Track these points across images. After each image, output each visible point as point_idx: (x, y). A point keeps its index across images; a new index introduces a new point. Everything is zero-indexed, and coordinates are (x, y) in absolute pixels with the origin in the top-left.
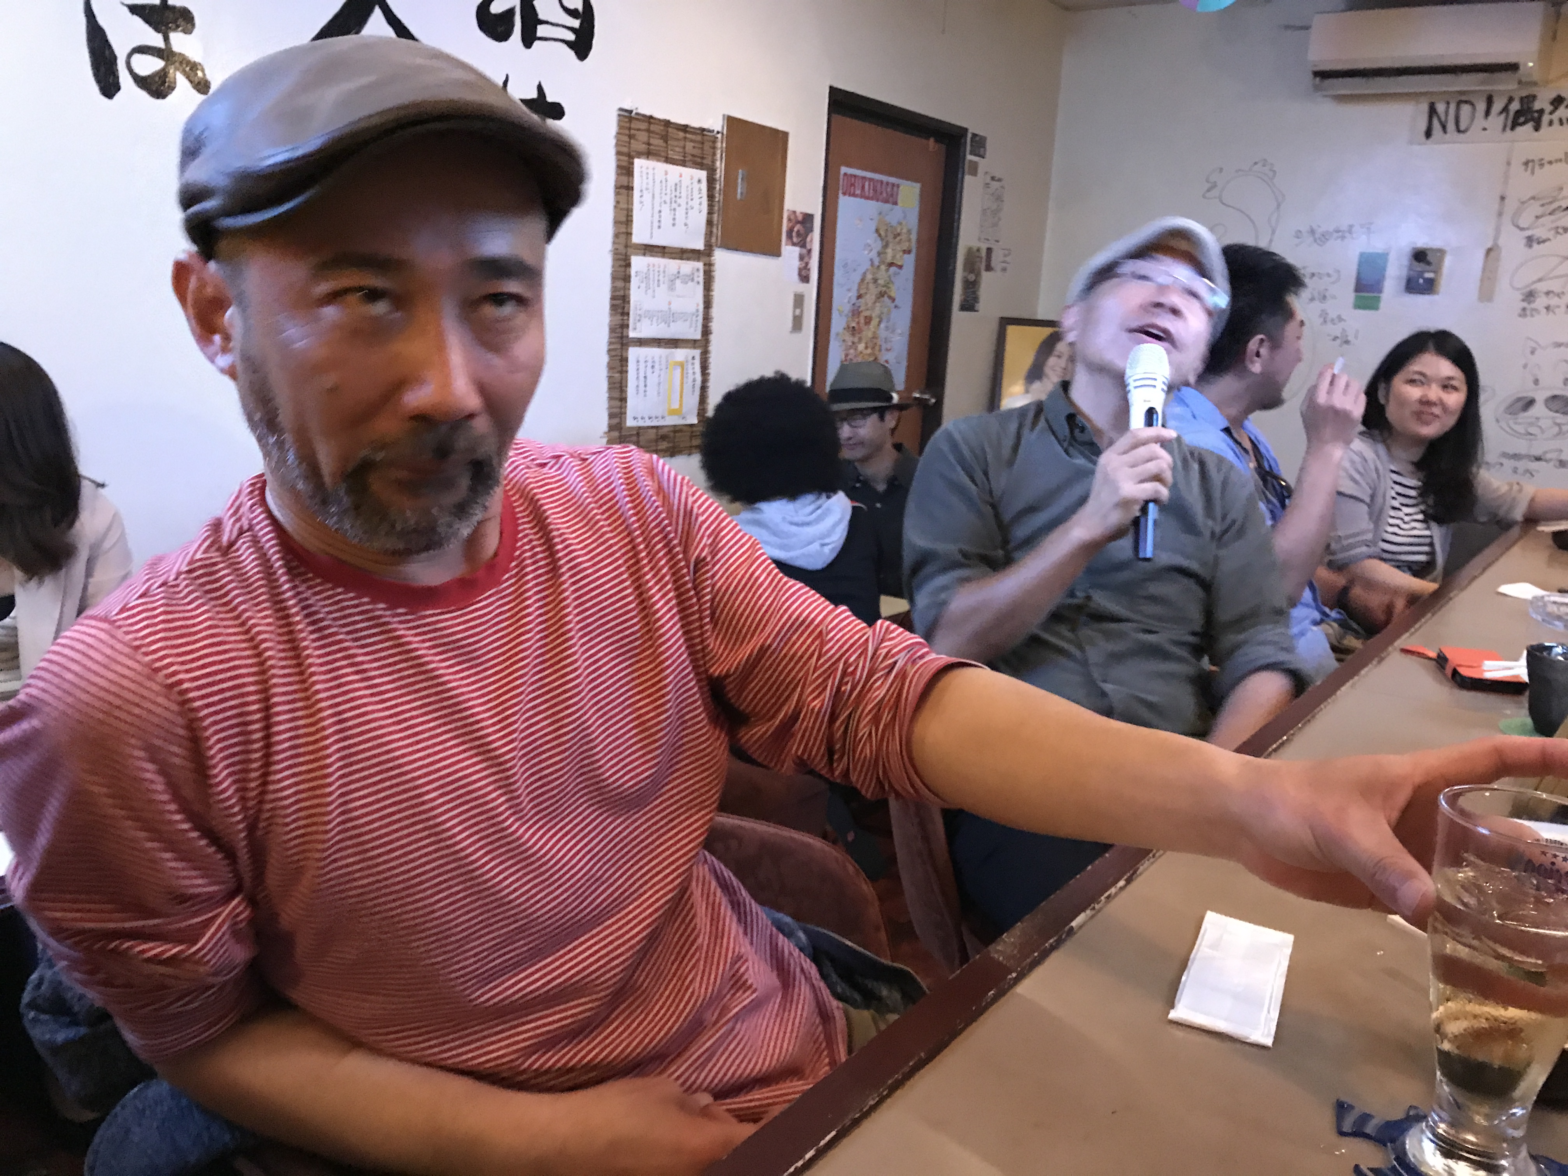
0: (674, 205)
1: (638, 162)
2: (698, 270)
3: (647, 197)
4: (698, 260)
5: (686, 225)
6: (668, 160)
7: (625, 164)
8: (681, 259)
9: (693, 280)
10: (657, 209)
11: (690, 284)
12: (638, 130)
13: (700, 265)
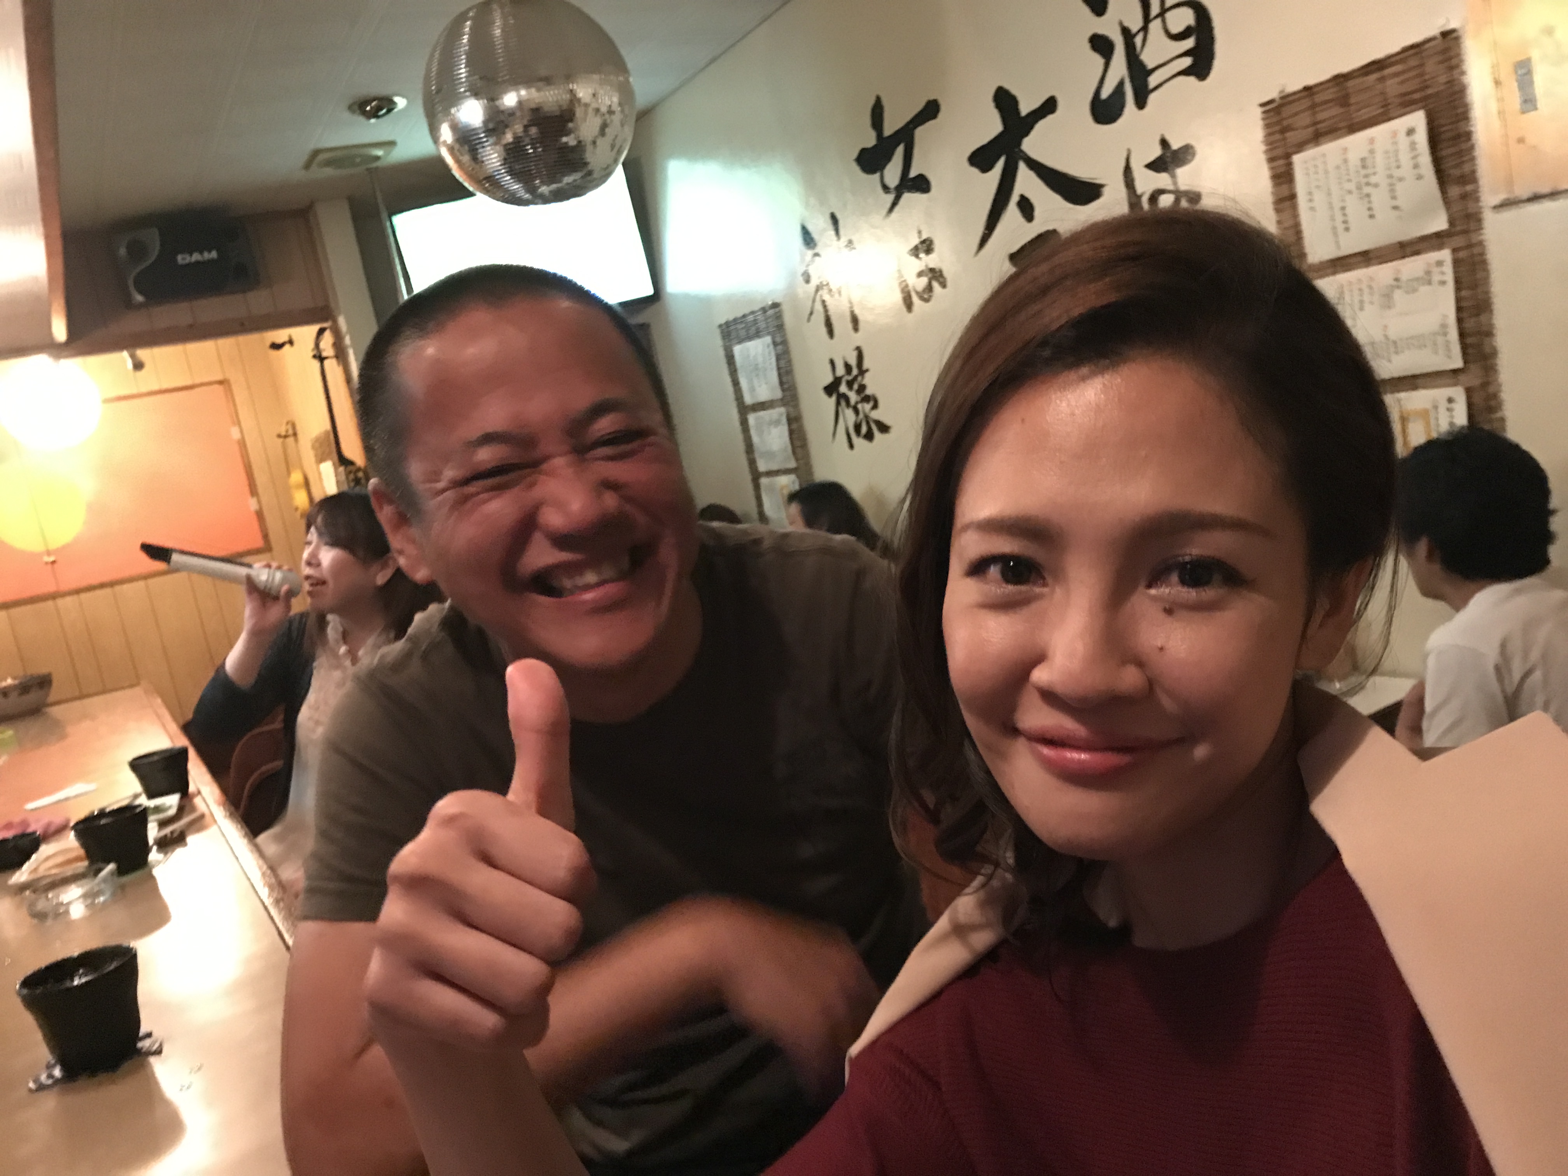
0: (1367, 190)
1: (1297, 159)
2: (1440, 263)
3: (1319, 198)
4: (1440, 247)
5: (1395, 208)
6: (1354, 128)
7: (1283, 170)
8: (1403, 257)
9: (1429, 283)
10: (1337, 205)
11: (1424, 289)
12: (1296, 114)
13: (1445, 255)
